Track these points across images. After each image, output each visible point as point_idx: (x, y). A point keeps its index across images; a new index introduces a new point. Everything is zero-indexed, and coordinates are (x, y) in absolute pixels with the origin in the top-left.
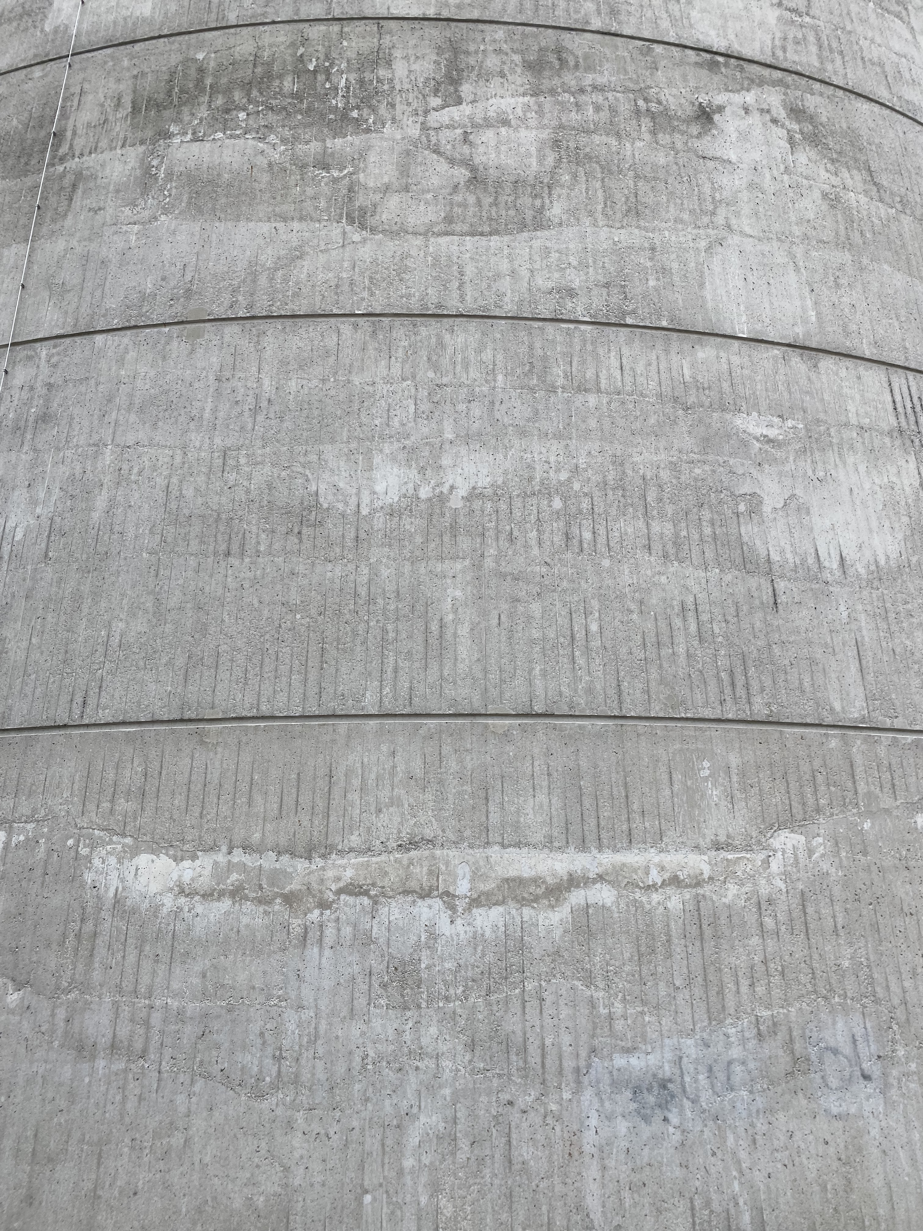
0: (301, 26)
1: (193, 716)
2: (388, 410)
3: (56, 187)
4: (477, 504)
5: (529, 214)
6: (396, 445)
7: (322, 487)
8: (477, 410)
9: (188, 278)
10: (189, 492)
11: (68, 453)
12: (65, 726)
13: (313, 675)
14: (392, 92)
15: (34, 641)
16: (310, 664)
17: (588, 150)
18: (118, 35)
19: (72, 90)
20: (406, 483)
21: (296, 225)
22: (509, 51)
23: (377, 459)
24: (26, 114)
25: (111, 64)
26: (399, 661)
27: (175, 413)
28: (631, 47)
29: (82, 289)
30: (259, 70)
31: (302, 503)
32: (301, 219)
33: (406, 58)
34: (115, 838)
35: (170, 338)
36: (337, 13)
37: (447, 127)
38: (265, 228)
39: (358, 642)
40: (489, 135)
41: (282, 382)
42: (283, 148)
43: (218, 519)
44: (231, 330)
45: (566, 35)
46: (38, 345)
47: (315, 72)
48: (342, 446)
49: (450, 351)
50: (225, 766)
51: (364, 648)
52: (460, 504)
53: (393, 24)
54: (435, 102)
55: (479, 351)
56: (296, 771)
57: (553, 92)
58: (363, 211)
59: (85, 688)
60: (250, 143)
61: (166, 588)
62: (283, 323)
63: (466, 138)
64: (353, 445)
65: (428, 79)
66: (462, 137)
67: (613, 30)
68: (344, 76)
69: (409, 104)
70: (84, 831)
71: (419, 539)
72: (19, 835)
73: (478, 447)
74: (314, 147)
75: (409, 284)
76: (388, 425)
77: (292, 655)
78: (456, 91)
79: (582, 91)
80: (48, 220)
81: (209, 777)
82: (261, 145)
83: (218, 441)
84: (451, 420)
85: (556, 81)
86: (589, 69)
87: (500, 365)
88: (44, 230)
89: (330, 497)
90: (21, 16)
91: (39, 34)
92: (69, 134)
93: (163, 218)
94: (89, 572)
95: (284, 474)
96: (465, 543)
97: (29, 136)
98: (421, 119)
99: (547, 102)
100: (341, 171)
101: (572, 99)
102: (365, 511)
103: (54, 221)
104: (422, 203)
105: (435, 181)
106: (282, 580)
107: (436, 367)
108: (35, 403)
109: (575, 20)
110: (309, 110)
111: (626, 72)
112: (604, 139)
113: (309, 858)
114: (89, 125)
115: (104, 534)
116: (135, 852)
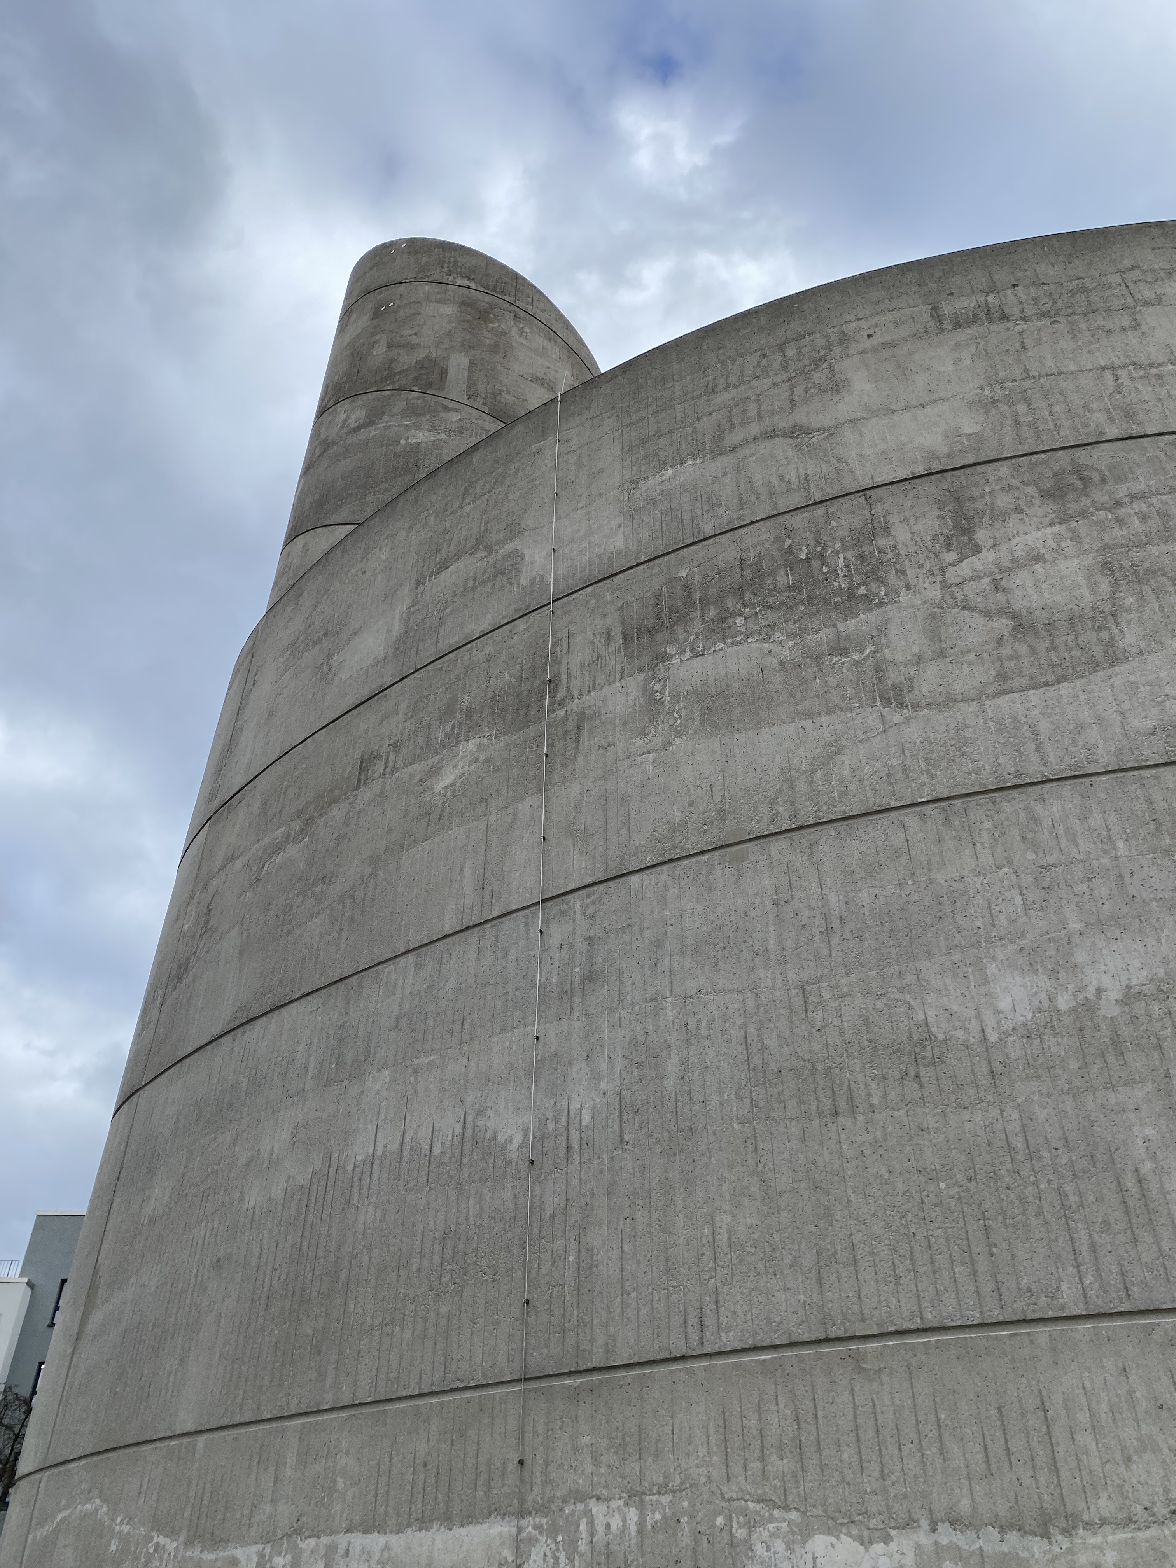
0: (782, 518)
1: (841, 1333)
2: (989, 907)
3: (561, 732)
4: (1139, 1008)
5: (1098, 650)
6: (1011, 948)
7: (931, 1014)
8: (1102, 889)
9: (717, 798)
10: (772, 1042)
11: (624, 1013)
12: (684, 1358)
13: (983, 1265)
14: (898, 559)
15: (626, 1248)
16: (975, 1250)
17: (1147, 564)
18: (596, 573)
19: (559, 635)
20: (1036, 993)
21: (824, 719)
22: (1019, 485)
23: (992, 969)
24: (518, 667)
25: (593, 601)
26: (1095, 1236)
27: (735, 950)
28: (1161, 445)
29: (606, 830)
30: (747, 572)
31: (911, 1037)
32: (829, 712)
33: (905, 520)
34: (776, 1513)
35: (711, 868)
36: (818, 497)
37: (972, 579)
38: (791, 729)
39: (1031, 1210)
40: (1023, 577)
41: (850, 895)
42: (791, 643)
43: (814, 1071)
44: (777, 846)
45: (1081, 453)
46: (570, 897)
47: (808, 559)
48: (943, 959)
49: (1047, 823)
50: (897, 1401)
51: (1041, 1221)
52: (1115, 1011)
53: (880, 492)
54: (950, 557)
55: (1084, 817)
56: (994, 1405)
57: (1084, 514)
58: (898, 689)
59: (698, 1305)
60: (755, 646)
61: (770, 1164)
62: (835, 829)
63: (996, 586)
64: (956, 957)
65: (935, 536)
66: (992, 586)
67: (1134, 433)
68: (841, 556)
69: (921, 566)
70: (735, 1504)
71: (1074, 1064)
72: (653, 1512)
73: (1118, 932)
74: (825, 635)
75: (975, 757)
76: (994, 925)
77: (948, 1240)
78: (971, 540)
79: (1119, 504)
80: (558, 766)
81: (880, 1418)
82: (766, 645)
83: (791, 975)
84: (1073, 906)
85: (1084, 502)
86: (1120, 479)
87: (1115, 829)
88: (556, 777)
89: (944, 1025)
90: (495, 576)
91: (516, 589)
92: (564, 677)
93: (678, 741)
94: (675, 1154)
95: (879, 1004)
96: (1138, 1062)
97: (523, 688)
98: (939, 578)
99: (1082, 527)
100: (861, 652)
101: (1110, 516)
102: (993, 1037)
103: (564, 766)
104: (965, 666)
105: (974, 639)
106: (910, 1139)
107: (1035, 846)
108: (578, 961)
109: (1087, 435)
110: (811, 599)
111: (1165, 472)
112: (1164, 548)
113: (1046, 1536)
114: (582, 665)
115: (684, 1105)
116: (806, 1534)
